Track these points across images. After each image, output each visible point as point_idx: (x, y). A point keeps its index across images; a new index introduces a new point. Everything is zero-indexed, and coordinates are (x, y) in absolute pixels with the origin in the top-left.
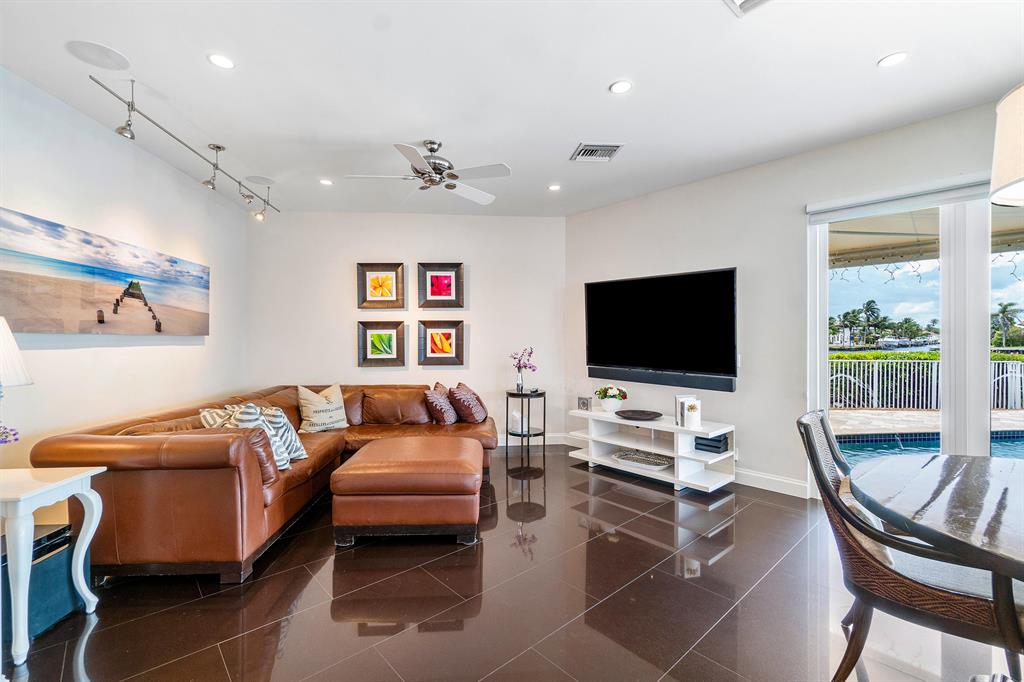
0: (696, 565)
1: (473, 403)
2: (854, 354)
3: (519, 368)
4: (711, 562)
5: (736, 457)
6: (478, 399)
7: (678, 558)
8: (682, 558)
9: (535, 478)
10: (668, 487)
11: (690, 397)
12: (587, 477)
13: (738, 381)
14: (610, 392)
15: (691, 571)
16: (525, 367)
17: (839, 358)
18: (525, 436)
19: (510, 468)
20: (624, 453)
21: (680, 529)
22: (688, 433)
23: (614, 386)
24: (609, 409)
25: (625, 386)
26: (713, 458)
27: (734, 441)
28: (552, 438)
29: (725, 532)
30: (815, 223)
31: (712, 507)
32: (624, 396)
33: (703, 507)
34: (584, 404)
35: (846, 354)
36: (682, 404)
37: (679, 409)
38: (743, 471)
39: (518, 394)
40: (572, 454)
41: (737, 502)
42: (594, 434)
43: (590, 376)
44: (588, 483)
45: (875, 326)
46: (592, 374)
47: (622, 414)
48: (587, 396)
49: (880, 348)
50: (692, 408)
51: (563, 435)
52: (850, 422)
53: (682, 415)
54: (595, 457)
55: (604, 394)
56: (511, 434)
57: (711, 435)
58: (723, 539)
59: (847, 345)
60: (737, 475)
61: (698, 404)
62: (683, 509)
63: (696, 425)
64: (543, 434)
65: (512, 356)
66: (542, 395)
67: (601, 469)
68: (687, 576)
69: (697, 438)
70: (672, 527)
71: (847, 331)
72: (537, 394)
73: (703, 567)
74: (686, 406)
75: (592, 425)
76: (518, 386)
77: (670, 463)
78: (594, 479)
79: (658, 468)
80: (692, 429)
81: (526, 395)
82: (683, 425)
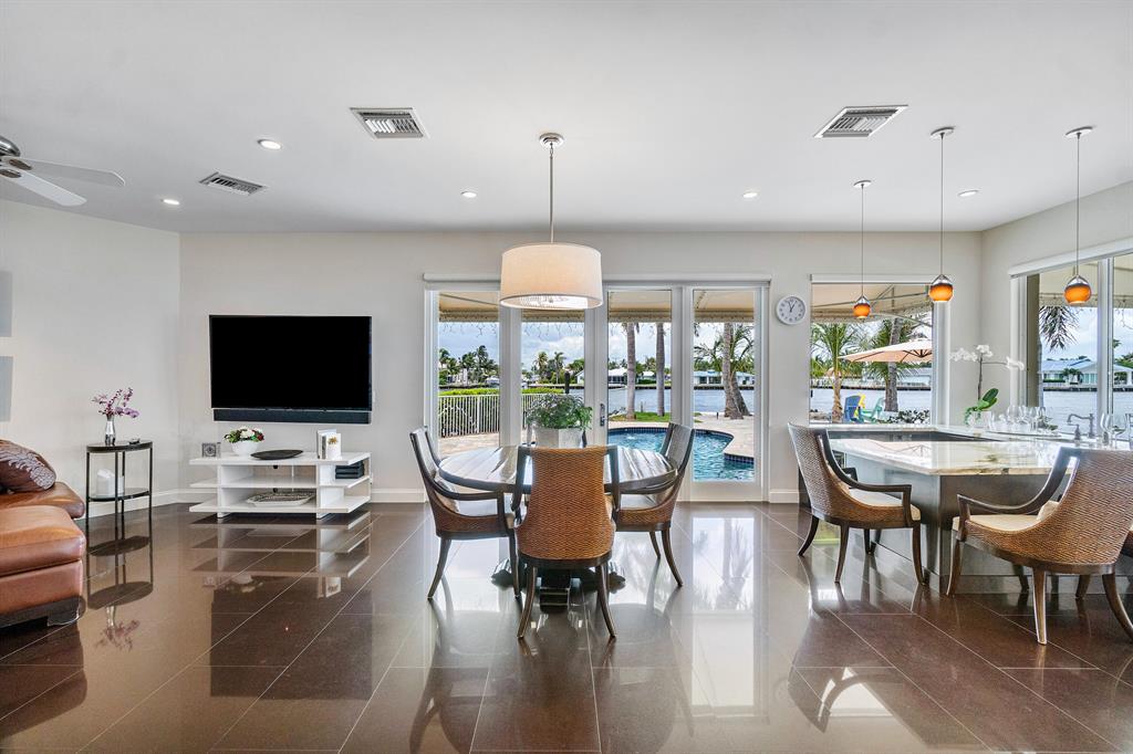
0: (336, 581)
1: (31, 464)
2: (465, 390)
3: (109, 415)
4: (350, 574)
5: (371, 481)
6: (40, 458)
7: (320, 581)
8: (324, 579)
9: (136, 549)
10: (310, 518)
11: (330, 432)
12: (216, 530)
13: (373, 414)
14: (244, 435)
15: (332, 589)
16: (119, 413)
17: (454, 394)
18: (120, 499)
19: (91, 545)
20: (261, 495)
21: (322, 554)
22: (330, 463)
23: (248, 428)
24: (244, 453)
25: (261, 427)
26: (351, 483)
27: (369, 467)
28: (161, 497)
29: (362, 545)
30: (430, 289)
31: (350, 526)
32: (260, 437)
33: (342, 527)
34: (210, 450)
35: (459, 391)
36: (324, 438)
37: (320, 444)
38: (377, 491)
39: (109, 447)
40: (192, 509)
41: (372, 518)
42: (225, 481)
43: (216, 419)
44: (216, 538)
45: (485, 367)
46: (218, 417)
47: (260, 456)
48: (214, 441)
49: (487, 386)
50: (333, 441)
51: (176, 492)
52: (460, 445)
53: (324, 449)
54: (224, 506)
55: (237, 437)
56: (95, 500)
57: (350, 463)
58: (361, 552)
59: (465, 383)
60: (372, 495)
61: (338, 437)
62: (325, 534)
63: (336, 455)
64: (149, 493)
65: (96, 400)
66: (148, 445)
67: (233, 518)
68: (328, 594)
69: (338, 468)
70: (314, 554)
71: (465, 370)
72: (136, 446)
73: (344, 581)
74: (327, 440)
75: (221, 473)
76: (107, 437)
77: (312, 495)
78: (223, 530)
79: (300, 502)
80: (333, 459)
81: (120, 448)
82: (324, 457)
